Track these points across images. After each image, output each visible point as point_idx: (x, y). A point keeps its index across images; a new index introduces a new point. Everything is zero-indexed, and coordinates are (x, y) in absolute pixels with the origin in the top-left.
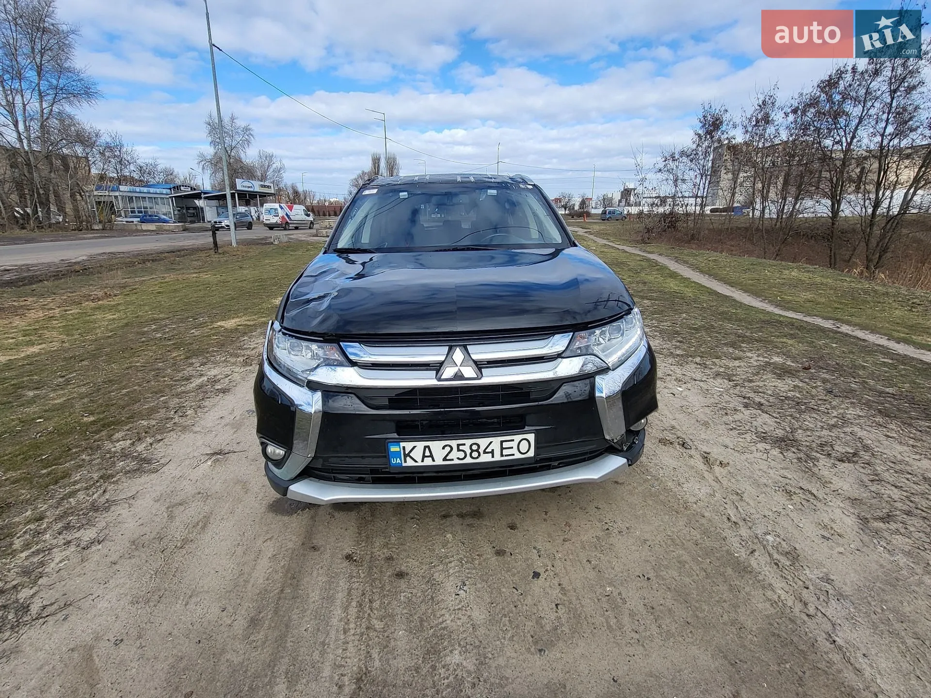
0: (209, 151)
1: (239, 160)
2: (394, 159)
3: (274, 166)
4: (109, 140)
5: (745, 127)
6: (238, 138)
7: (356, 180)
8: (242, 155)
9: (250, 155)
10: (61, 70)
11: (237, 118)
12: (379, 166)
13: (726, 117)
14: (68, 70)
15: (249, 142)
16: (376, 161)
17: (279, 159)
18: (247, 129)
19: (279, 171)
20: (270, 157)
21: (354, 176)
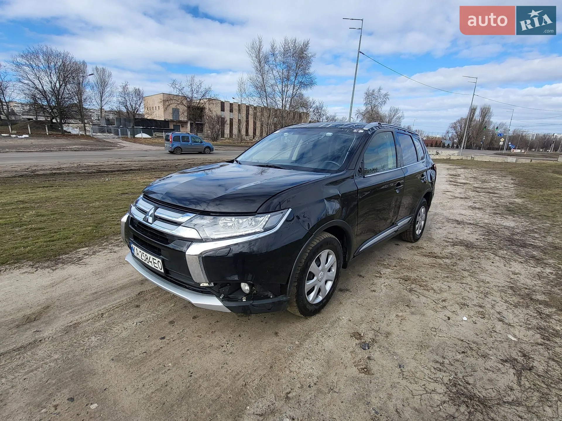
0: (363, 108)
1: (377, 113)
2: (489, 109)
3: (398, 115)
4: (318, 105)
6: (379, 100)
7: (455, 123)
8: (380, 110)
9: (384, 110)
10: (305, 74)
11: (382, 89)
12: (474, 113)
14: (307, 74)
15: (385, 102)
16: (473, 110)
17: (401, 112)
18: (386, 95)
19: (399, 118)
20: (396, 111)
21: (455, 121)
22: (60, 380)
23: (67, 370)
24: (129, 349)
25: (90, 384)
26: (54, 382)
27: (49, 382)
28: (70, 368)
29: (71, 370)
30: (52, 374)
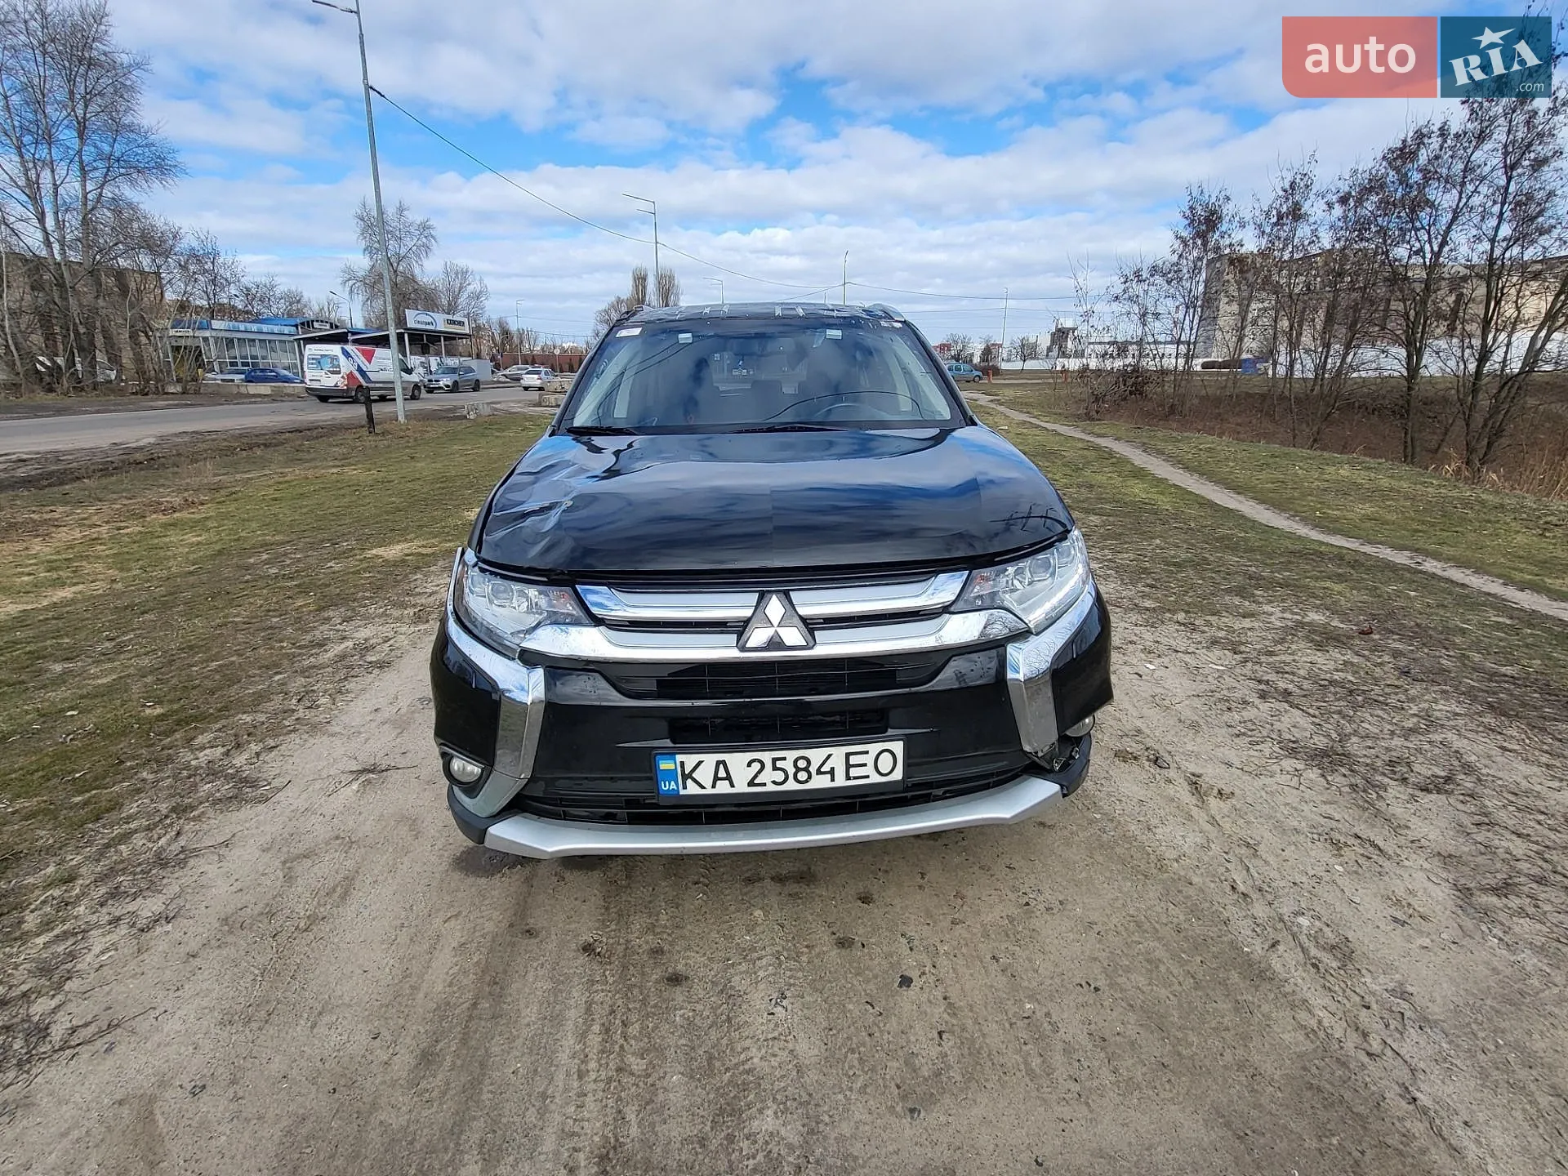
0: (362, 263)
1: (411, 279)
2: (671, 278)
3: (470, 288)
4: (195, 244)
5: (1260, 226)
6: (409, 242)
7: (607, 312)
8: (417, 271)
9: (429, 271)
10: (118, 129)
11: (408, 209)
12: (644, 287)
13: (1228, 210)
14: (130, 128)
15: (427, 248)
16: (640, 280)
17: (478, 278)
18: (425, 227)
19: (477, 296)
20: (463, 274)
21: (604, 306)
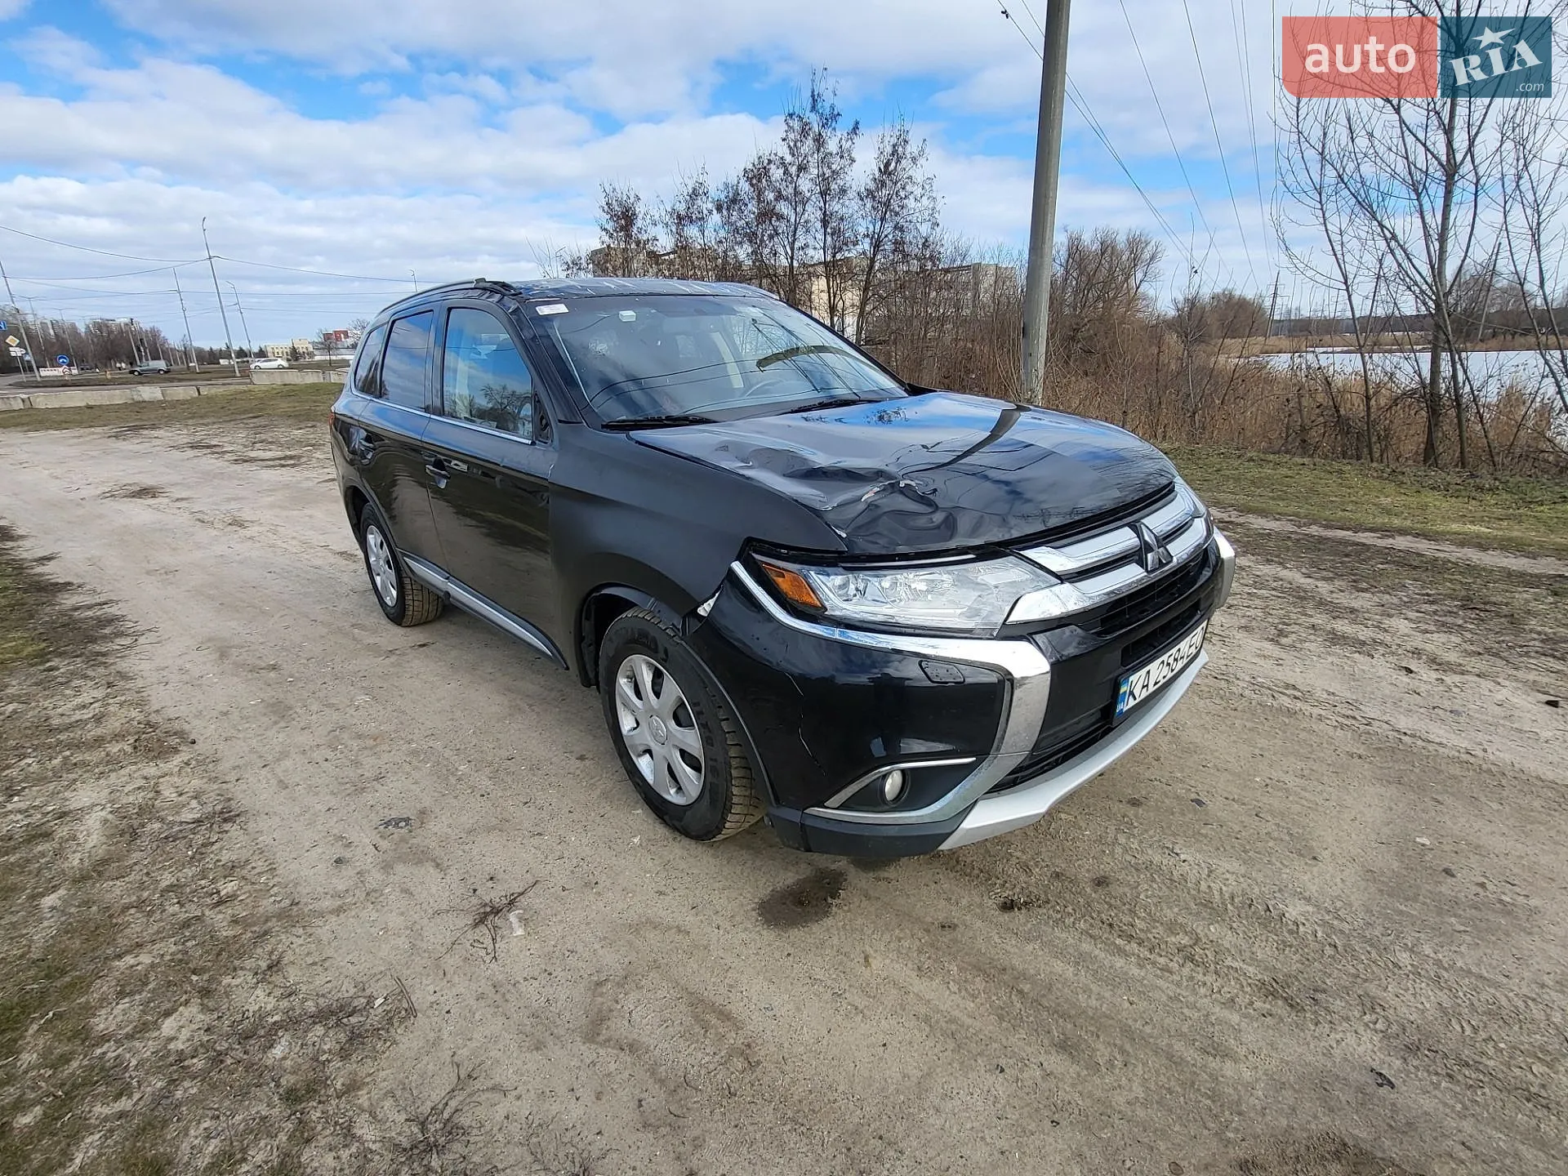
22: (1439, 914)
23: (1409, 915)
24: (1267, 842)
25: (1395, 865)
26: (1453, 920)
27: (1462, 928)
28: (1401, 913)
29: (1403, 908)
30: (1444, 933)
